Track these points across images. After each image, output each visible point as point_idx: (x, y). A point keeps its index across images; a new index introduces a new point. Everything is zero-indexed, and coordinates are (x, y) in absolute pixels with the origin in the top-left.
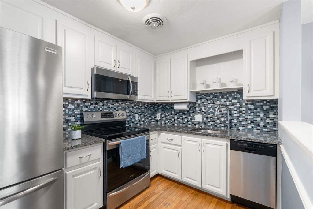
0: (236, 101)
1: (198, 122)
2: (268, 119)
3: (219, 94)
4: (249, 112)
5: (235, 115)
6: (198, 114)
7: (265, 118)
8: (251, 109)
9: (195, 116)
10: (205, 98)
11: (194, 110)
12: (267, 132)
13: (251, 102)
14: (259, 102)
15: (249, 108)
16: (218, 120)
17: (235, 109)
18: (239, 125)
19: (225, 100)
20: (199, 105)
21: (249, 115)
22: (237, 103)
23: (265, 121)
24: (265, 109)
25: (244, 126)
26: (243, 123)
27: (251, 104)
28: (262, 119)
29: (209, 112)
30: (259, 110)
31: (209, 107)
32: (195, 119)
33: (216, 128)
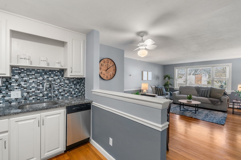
0: (57, 77)
1: (15, 99)
2: (76, 89)
3: (42, 71)
4: (66, 85)
5: (56, 88)
6: (15, 90)
7: (75, 88)
8: (67, 83)
9: (10, 92)
10: (26, 73)
11: (9, 86)
12: (76, 97)
13: (67, 79)
14: (71, 79)
15: (66, 82)
16: (41, 94)
17: (56, 83)
18: (60, 95)
19: (48, 76)
20: (16, 80)
21: (66, 88)
22: (58, 79)
23: (75, 90)
24: (75, 83)
25: (62, 95)
26: (62, 94)
27: (67, 80)
28: (73, 90)
29: (31, 87)
30: (72, 84)
31: (31, 83)
32: (10, 96)
33: (39, 101)
